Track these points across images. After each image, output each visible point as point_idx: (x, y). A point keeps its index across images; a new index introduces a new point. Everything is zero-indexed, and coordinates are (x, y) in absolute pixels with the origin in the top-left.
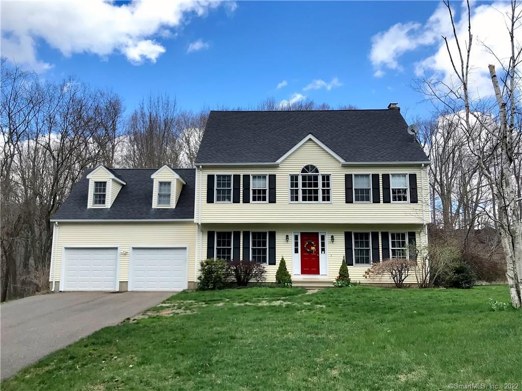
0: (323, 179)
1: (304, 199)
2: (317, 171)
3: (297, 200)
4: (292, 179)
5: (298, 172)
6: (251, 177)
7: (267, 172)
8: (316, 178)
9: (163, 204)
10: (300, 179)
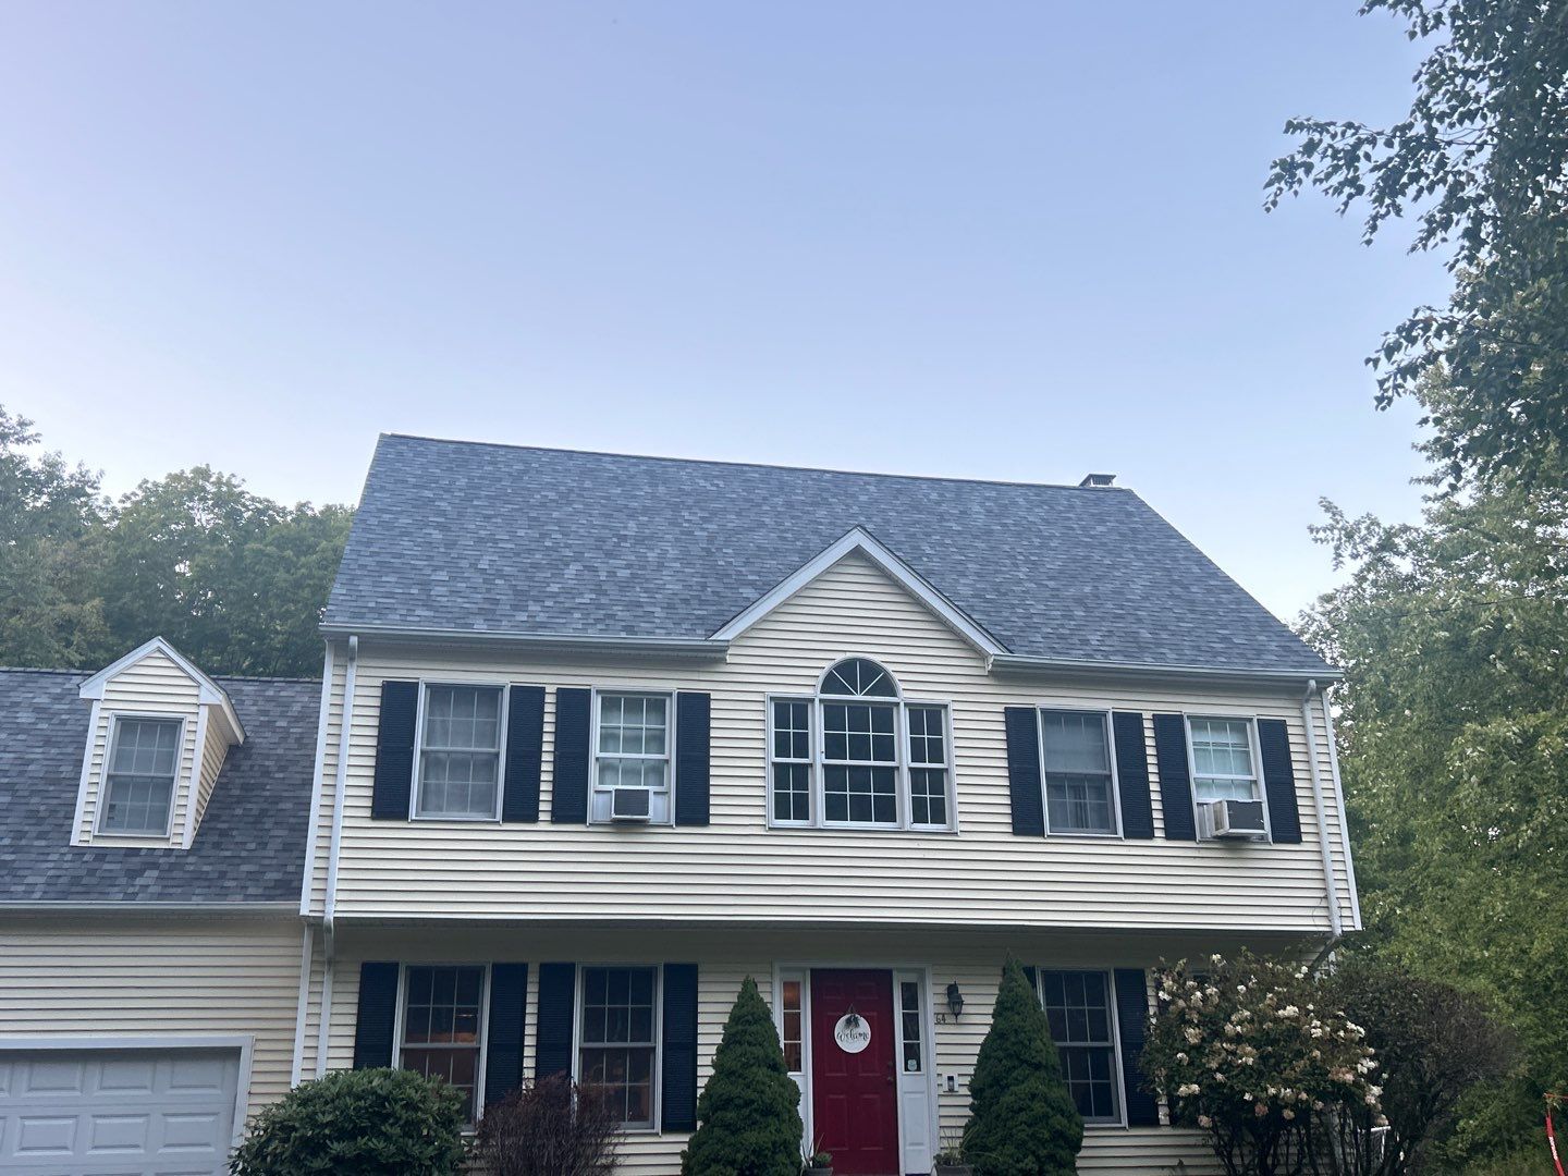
0: (915, 727)
1: (835, 810)
2: (887, 686)
3: (802, 812)
4: (781, 721)
5: (805, 685)
6: (596, 704)
7: (672, 684)
8: (884, 717)
9: (130, 826)
10: (817, 718)
